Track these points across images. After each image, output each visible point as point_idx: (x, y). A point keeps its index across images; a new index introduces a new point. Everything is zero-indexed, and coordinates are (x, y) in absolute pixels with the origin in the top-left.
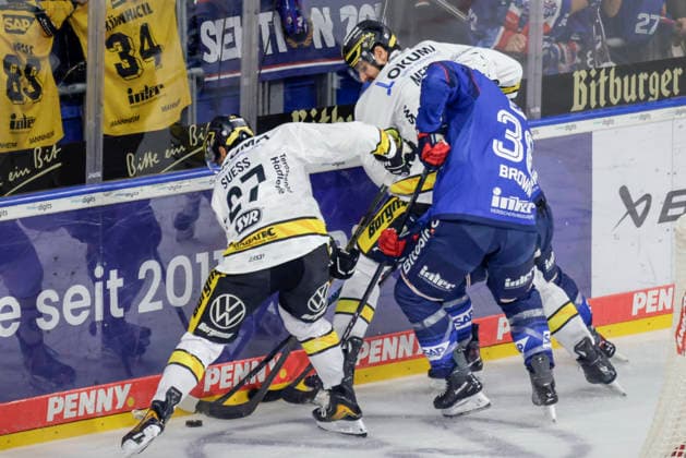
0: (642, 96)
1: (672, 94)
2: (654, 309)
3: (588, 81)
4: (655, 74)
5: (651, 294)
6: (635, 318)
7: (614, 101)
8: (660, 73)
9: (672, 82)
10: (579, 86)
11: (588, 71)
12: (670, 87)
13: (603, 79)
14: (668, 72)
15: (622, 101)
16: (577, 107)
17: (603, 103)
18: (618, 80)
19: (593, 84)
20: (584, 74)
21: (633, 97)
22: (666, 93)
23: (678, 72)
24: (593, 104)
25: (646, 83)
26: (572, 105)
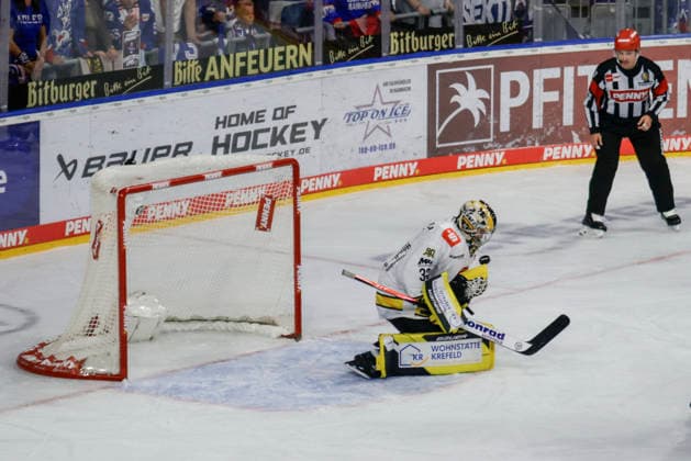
0: (71, 98)
1: (90, 97)
2: (79, 232)
3: (37, 88)
4: (80, 84)
5: (77, 222)
6: (67, 237)
7: (54, 101)
8: (83, 83)
9: (90, 90)
10: (32, 92)
11: (37, 82)
12: (89, 92)
13: (46, 87)
14: (87, 83)
15: (59, 101)
16: (30, 105)
17: (46, 102)
18: (56, 88)
19: (40, 90)
20: (34, 84)
21: (66, 99)
22: (86, 96)
23: (94, 83)
24: (40, 102)
25: (74, 90)
26: (27, 103)
